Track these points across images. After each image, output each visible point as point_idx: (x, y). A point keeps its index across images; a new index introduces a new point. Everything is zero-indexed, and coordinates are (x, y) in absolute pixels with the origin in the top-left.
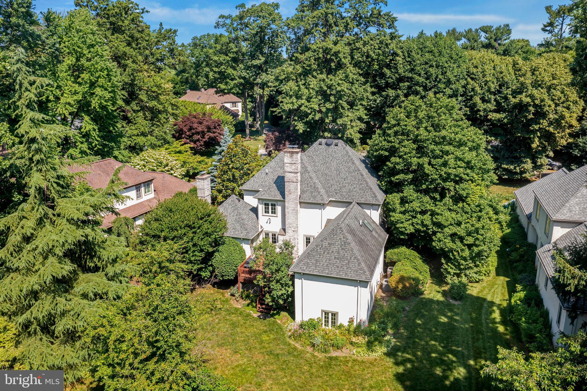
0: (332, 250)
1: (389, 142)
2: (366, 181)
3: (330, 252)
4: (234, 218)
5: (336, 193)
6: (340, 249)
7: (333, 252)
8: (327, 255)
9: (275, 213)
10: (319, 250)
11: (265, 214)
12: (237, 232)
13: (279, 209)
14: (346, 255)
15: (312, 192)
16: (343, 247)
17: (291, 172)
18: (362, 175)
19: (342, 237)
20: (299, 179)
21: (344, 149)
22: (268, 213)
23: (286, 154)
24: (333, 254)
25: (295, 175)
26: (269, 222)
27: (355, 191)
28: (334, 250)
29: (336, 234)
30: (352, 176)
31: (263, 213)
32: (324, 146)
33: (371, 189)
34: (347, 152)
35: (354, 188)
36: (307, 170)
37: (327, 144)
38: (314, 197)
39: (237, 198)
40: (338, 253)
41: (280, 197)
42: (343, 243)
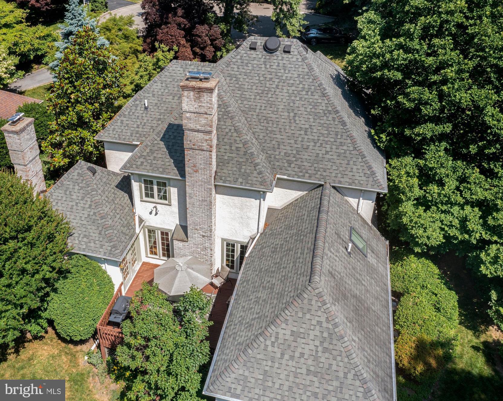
0: (299, 350)
1: (407, 50)
2: (351, 137)
3: (297, 354)
4: (86, 212)
5: (290, 163)
6: (320, 349)
7: (302, 355)
8: (290, 363)
9: (165, 198)
10: (270, 348)
11: (145, 199)
12: (92, 244)
13: (173, 192)
14: (334, 367)
15: (240, 164)
16: (326, 345)
17: (198, 131)
18: (344, 124)
19: (323, 319)
20: (215, 142)
21: (303, 60)
22: (152, 196)
23: (186, 93)
24: (302, 360)
25: (207, 137)
26: (154, 212)
27: (329, 160)
28: (307, 352)
29: (309, 310)
30: (322, 125)
31: (141, 197)
32: (260, 53)
33: (363, 157)
34: (311, 69)
35: (327, 152)
36: (229, 112)
37: (266, 48)
38: (246, 176)
39: (89, 169)
40: (316, 358)
41: (174, 174)
42: (325, 335)
